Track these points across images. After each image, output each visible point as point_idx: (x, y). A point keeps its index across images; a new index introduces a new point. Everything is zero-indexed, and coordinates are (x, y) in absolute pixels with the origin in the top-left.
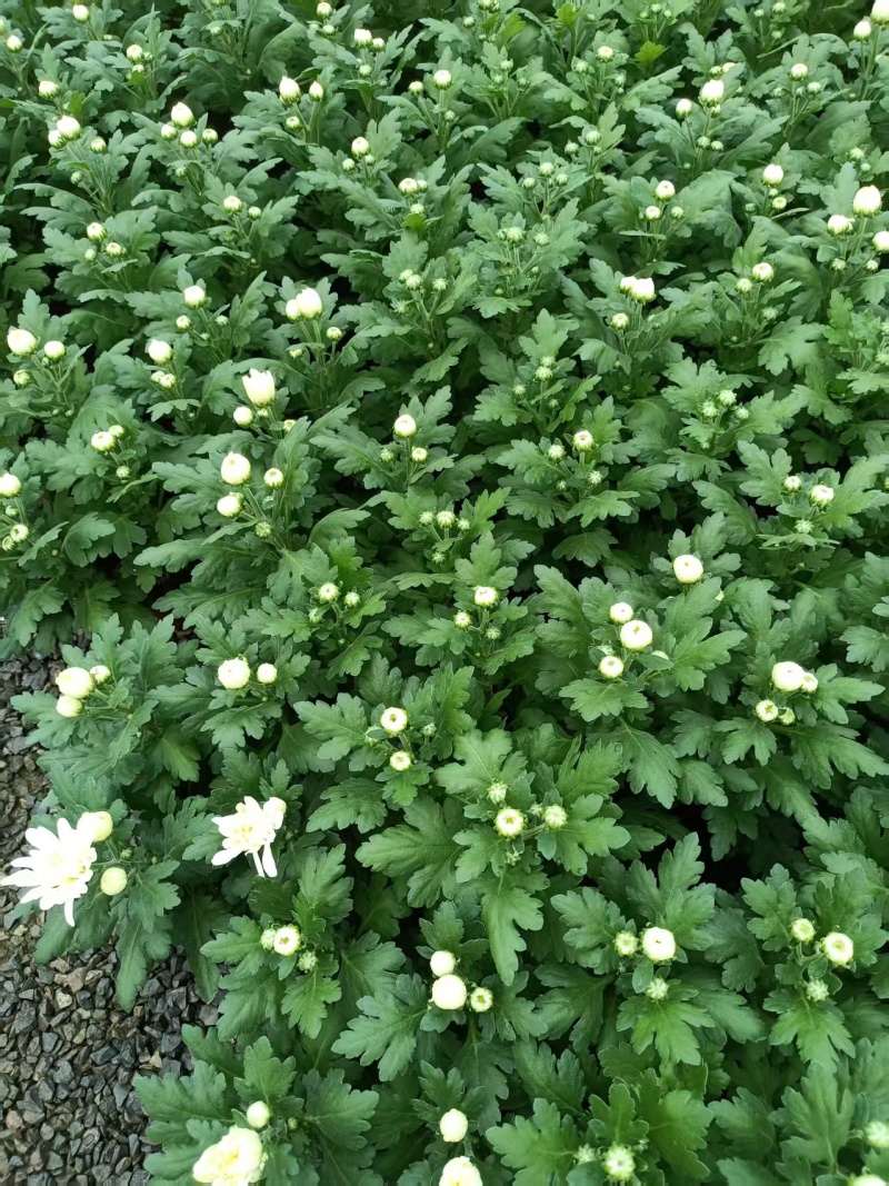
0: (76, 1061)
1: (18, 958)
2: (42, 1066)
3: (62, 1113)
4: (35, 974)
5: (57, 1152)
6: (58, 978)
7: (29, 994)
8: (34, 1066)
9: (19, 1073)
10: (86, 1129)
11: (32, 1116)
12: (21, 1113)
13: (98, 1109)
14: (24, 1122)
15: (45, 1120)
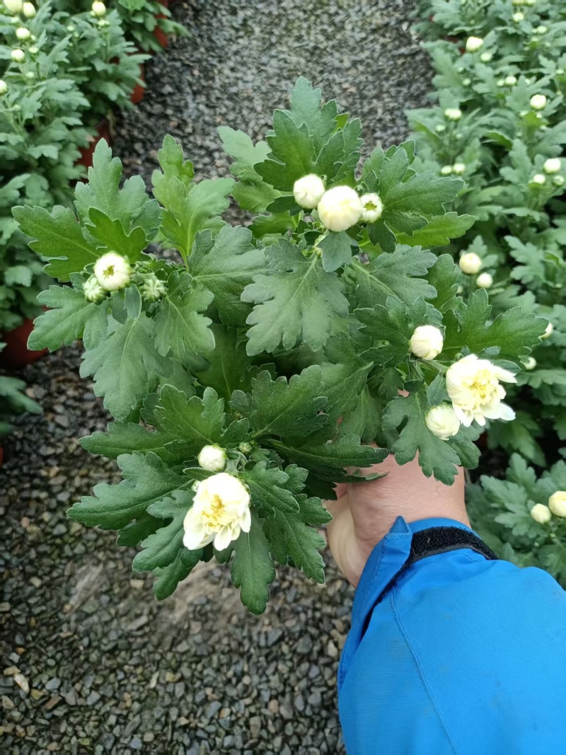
0: (325, 696)
1: (314, 603)
2: (303, 683)
3: (303, 723)
4: (321, 620)
5: (290, 746)
6: (334, 632)
7: (313, 631)
8: (299, 680)
9: (289, 678)
10: (312, 746)
11: (286, 712)
12: (280, 705)
13: (325, 738)
14: (279, 712)
15: (292, 721)
